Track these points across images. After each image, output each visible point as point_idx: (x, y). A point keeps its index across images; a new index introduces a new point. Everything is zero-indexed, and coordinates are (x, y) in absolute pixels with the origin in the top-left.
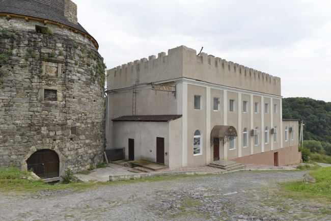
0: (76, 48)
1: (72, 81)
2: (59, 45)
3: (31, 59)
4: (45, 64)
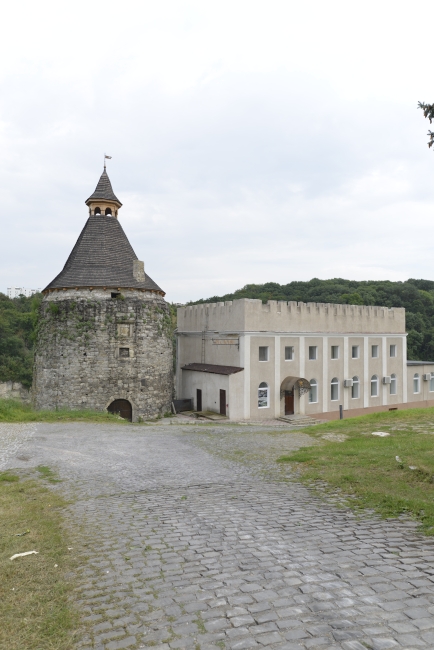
0: (144, 307)
2: (130, 308)
4: (119, 326)
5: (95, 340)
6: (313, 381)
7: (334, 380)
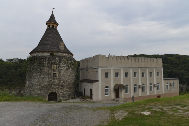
0: (63, 58)
1: (61, 70)
2: (57, 59)
3: (49, 64)
4: (53, 65)
5: (44, 70)
6: (127, 86)
7: (135, 85)
